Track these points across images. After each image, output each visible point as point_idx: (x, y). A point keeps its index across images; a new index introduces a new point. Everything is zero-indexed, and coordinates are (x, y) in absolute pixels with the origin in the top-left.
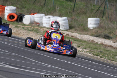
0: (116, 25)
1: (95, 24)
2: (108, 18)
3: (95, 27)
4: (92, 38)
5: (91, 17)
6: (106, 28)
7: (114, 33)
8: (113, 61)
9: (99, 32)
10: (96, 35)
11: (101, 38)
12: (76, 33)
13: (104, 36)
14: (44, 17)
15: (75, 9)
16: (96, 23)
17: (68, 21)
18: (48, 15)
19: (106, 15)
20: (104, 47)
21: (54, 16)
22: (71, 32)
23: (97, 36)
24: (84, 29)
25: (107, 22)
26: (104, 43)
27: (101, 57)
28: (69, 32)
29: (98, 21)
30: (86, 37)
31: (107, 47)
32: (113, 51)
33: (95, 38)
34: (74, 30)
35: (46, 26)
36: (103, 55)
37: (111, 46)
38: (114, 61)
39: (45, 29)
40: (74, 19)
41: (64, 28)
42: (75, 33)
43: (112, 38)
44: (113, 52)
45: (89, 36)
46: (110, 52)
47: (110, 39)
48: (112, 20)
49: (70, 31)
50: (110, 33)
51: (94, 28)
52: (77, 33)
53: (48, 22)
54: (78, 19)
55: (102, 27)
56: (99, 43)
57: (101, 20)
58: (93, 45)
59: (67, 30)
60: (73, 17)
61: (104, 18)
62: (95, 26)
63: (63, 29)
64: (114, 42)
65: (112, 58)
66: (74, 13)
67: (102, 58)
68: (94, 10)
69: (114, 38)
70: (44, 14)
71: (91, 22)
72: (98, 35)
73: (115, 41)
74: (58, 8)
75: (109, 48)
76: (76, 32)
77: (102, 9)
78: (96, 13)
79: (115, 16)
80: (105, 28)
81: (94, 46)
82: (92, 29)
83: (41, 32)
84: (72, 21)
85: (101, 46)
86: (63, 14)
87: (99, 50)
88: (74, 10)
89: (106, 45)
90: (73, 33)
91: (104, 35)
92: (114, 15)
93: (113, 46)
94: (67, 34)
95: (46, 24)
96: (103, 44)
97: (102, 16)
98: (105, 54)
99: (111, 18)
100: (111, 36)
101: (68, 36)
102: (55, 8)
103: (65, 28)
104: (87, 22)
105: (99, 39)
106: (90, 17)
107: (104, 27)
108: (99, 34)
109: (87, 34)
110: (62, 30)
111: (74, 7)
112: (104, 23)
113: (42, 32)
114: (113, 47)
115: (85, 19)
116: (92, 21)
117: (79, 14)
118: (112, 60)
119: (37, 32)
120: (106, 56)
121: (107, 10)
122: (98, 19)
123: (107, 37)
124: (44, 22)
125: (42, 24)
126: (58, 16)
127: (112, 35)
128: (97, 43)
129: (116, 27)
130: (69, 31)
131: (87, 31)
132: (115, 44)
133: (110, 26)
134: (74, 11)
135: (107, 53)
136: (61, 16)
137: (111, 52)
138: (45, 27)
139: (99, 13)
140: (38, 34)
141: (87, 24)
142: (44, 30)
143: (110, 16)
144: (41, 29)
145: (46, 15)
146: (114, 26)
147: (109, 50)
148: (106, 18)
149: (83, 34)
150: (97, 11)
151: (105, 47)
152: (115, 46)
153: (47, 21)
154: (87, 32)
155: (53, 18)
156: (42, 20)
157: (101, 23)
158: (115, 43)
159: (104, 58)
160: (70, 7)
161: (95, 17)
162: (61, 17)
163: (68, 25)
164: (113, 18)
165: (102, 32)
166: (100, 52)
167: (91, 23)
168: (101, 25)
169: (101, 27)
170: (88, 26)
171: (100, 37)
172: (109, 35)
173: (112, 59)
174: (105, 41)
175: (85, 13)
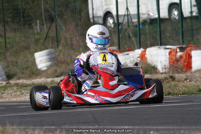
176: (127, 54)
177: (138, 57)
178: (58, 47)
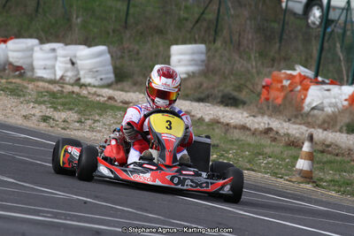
0: (254, 64)
1: (192, 63)
2: (231, 42)
3: (193, 73)
5: (180, 41)
6: (227, 72)
7: (250, 87)
8: (253, 173)
9: (205, 85)
10: (197, 95)
11: (213, 104)
12: (137, 93)
13: (223, 97)
14: (37, 49)
15: (131, 20)
16: (193, 60)
17: (112, 56)
18: (48, 41)
19: (225, 33)
20: (224, 130)
21: (66, 44)
22: (122, 90)
23: (200, 100)
25: (227, 54)
26: (222, 120)
28: (115, 89)
29: (202, 53)
31: (231, 131)
32: (251, 140)
33: (195, 104)
34: (129, 83)
35: (45, 76)
36: (222, 155)
37: (244, 128)
38: (253, 170)
39: (41, 84)
40: (129, 51)
41: (98, 78)
42: (134, 92)
43: (244, 103)
44: (249, 144)
46: (243, 146)
47: (241, 106)
48: (242, 48)
49: (119, 86)
50: (239, 88)
51: (191, 76)
52: (140, 92)
53: (49, 63)
54: (141, 51)
55: (215, 72)
56: (207, 119)
57: (208, 50)
59: (109, 86)
60: (126, 45)
61: (218, 44)
62: (191, 69)
63: (97, 83)
64: (250, 116)
65: (249, 162)
66: (127, 32)
68: (187, 19)
69: (251, 103)
70: (37, 38)
71: (182, 57)
72: (203, 96)
73: (256, 110)
74: (79, 20)
75: (236, 134)
76: (135, 88)
77: (211, 16)
78: (192, 28)
79: (250, 36)
80: (224, 73)
82: (185, 79)
83: (30, 94)
84: (122, 57)
85: (213, 129)
86: (94, 38)
88: (126, 22)
89: (228, 124)
90: (126, 92)
91: (220, 95)
92: (248, 33)
93: (248, 125)
94: (110, 98)
95: (45, 68)
96: (218, 122)
97: (211, 38)
98: (227, 152)
99: (239, 41)
100: (242, 96)
101: (112, 102)
102: (69, 20)
103: (101, 79)
104: (169, 57)
105: (208, 108)
106: (177, 44)
107: (220, 70)
108: (207, 93)
110: (94, 86)
111: (127, 14)
112: (218, 58)
113: (34, 93)
114: (249, 129)
115: (161, 49)
116: (182, 54)
117: (142, 33)
118: (248, 170)
119: (19, 96)
120: (229, 159)
121: (226, 18)
122: (202, 47)
123: (230, 101)
124: (36, 64)
125: (32, 69)
126: (81, 44)
127: (244, 93)
128: (201, 120)
129: (254, 70)
130: (114, 86)
132: (256, 120)
133: (238, 66)
134: (126, 26)
135: (231, 149)
136: (88, 43)
137: (243, 144)
138: (41, 79)
139: (204, 30)
140: (22, 99)
142: (38, 86)
143: (236, 38)
144: (31, 86)
145: (42, 42)
146: (250, 66)
147: (237, 140)
148: (226, 43)
150: (197, 22)
151: (227, 130)
152: (256, 126)
153: (49, 59)
155: (64, 50)
156: (31, 56)
157: (209, 59)
158: (254, 116)
160: (113, 15)
161: (191, 43)
162: (89, 46)
163: (110, 68)
164: (245, 42)
165: (213, 88)
167: (179, 61)
168: (212, 64)
169: (212, 71)
171: (208, 102)
172: (235, 94)
173: (249, 167)
174: (226, 114)
175: (160, 32)
176: (328, 90)
177: (346, 100)
178: (214, 42)
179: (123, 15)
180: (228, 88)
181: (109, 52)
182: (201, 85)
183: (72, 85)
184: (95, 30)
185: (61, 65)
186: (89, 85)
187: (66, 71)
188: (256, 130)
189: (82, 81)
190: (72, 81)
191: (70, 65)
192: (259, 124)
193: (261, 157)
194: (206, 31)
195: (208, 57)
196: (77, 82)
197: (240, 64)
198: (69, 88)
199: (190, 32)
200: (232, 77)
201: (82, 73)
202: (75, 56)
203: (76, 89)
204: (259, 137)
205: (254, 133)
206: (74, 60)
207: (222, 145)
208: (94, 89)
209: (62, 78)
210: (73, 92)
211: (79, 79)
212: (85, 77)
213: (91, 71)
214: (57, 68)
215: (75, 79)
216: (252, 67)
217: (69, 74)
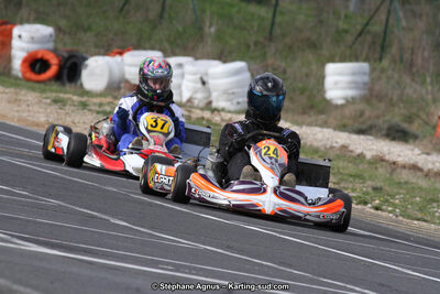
0: (430, 88)
1: (353, 85)
2: (402, 61)
3: (353, 98)
4: (342, 138)
5: (337, 58)
6: (395, 98)
7: (424, 117)
8: (425, 224)
9: (367, 114)
10: (357, 126)
11: (377, 137)
13: (389, 129)
15: (277, 31)
16: (355, 83)
17: (252, 75)
18: (174, 54)
19: (394, 50)
20: (389, 170)
21: (197, 59)
23: (361, 132)
24: (312, 107)
25: (396, 76)
26: (387, 158)
27: (377, 209)
29: (364, 74)
30: (319, 136)
31: (399, 170)
32: (423, 183)
33: (354, 137)
36: (387, 201)
37: (415, 168)
38: (425, 221)
40: (274, 70)
41: (235, 101)
43: (415, 137)
44: (421, 188)
45: (330, 130)
46: (412, 190)
47: (411, 141)
48: (414, 70)
50: (410, 119)
51: (350, 102)
52: (286, 120)
54: (288, 71)
55: (380, 98)
56: (369, 155)
57: (373, 70)
58: (346, 164)
60: (270, 61)
61: (385, 63)
62: (350, 93)
63: (232, 108)
64: (423, 153)
65: (421, 210)
66: (272, 45)
67: (379, 212)
68: (346, 31)
69: (425, 137)
70: (160, 50)
71: (338, 78)
72: (364, 127)
73: (430, 146)
74: (213, 30)
75: (405, 175)
77: (377, 28)
78: (354, 43)
79: (426, 54)
80: (391, 99)
81: (351, 169)
82: (342, 106)
85: (376, 168)
86: (231, 52)
87: (369, 183)
88: (271, 33)
89: (394, 163)
91: (386, 126)
92: (424, 49)
93: (420, 165)
96: (383, 160)
97: (377, 56)
98: (393, 197)
99: (412, 60)
100: (414, 128)
102: (201, 29)
103: (238, 103)
104: (323, 77)
105: (370, 143)
106: (332, 60)
107: (387, 95)
108: (369, 123)
109: (325, 125)
110: (229, 112)
111: (273, 24)
112: (384, 80)
114: (420, 170)
115: (314, 67)
116: (340, 74)
117: (290, 48)
118: (418, 220)
120: (395, 206)
121: (396, 31)
122: (365, 66)
123: (398, 134)
126: (215, 59)
127: (416, 125)
128: (361, 156)
129: (430, 97)
131: (321, 112)
132: (430, 158)
133: (409, 91)
134: (271, 38)
135: (398, 193)
136: (223, 57)
137: (413, 188)
139: (369, 44)
141: (323, 84)
143: (407, 56)
145: (166, 55)
146: (424, 91)
147: (406, 183)
148: (395, 62)
149: (308, 125)
150: (360, 35)
151: (393, 170)
152: (430, 166)
154: (323, 116)
155: (194, 65)
157: (373, 81)
158: (428, 154)
159: (390, 212)
160: (255, 24)
161: (350, 61)
162: (225, 62)
164: (419, 60)
165: (378, 117)
166: (375, 189)
167: (336, 83)
168: (377, 88)
169: (377, 96)
170: (324, 92)
171: (371, 135)
172: (405, 125)
173: (420, 216)
174: (392, 150)
175: (313, 46)
178: (381, 59)
179: (267, 24)
180: (396, 117)
181: (250, 70)
182: (362, 114)
183: (202, 109)
184: (233, 42)
185: (189, 84)
186: (223, 110)
187: (196, 92)
188: (429, 170)
189: (214, 105)
190: (202, 105)
191: (200, 85)
192: (433, 163)
193: (435, 205)
194: (370, 47)
195: (372, 79)
196: (208, 106)
197: (412, 89)
198: (197, 113)
199: (351, 47)
200: (402, 105)
201: (214, 95)
202: (206, 74)
203: (207, 115)
204: (432, 180)
205: (427, 175)
206: (205, 79)
207: (387, 188)
208: (229, 115)
209: (189, 100)
210: (203, 118)
211: (210, 103)
212: (218, 101)
213: (225, 92)
214: (183, 88)
215: (205, 101)
216: (427, 93)
217: (199, 96)
